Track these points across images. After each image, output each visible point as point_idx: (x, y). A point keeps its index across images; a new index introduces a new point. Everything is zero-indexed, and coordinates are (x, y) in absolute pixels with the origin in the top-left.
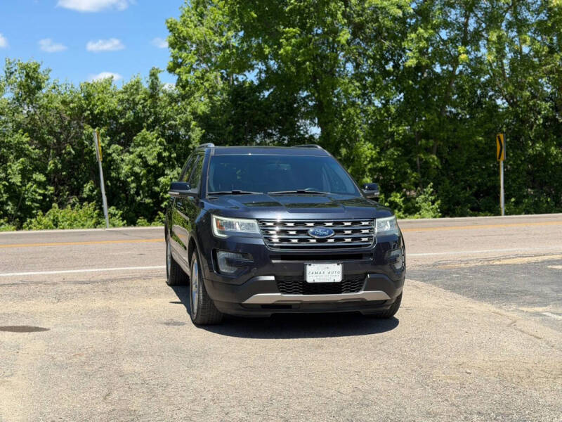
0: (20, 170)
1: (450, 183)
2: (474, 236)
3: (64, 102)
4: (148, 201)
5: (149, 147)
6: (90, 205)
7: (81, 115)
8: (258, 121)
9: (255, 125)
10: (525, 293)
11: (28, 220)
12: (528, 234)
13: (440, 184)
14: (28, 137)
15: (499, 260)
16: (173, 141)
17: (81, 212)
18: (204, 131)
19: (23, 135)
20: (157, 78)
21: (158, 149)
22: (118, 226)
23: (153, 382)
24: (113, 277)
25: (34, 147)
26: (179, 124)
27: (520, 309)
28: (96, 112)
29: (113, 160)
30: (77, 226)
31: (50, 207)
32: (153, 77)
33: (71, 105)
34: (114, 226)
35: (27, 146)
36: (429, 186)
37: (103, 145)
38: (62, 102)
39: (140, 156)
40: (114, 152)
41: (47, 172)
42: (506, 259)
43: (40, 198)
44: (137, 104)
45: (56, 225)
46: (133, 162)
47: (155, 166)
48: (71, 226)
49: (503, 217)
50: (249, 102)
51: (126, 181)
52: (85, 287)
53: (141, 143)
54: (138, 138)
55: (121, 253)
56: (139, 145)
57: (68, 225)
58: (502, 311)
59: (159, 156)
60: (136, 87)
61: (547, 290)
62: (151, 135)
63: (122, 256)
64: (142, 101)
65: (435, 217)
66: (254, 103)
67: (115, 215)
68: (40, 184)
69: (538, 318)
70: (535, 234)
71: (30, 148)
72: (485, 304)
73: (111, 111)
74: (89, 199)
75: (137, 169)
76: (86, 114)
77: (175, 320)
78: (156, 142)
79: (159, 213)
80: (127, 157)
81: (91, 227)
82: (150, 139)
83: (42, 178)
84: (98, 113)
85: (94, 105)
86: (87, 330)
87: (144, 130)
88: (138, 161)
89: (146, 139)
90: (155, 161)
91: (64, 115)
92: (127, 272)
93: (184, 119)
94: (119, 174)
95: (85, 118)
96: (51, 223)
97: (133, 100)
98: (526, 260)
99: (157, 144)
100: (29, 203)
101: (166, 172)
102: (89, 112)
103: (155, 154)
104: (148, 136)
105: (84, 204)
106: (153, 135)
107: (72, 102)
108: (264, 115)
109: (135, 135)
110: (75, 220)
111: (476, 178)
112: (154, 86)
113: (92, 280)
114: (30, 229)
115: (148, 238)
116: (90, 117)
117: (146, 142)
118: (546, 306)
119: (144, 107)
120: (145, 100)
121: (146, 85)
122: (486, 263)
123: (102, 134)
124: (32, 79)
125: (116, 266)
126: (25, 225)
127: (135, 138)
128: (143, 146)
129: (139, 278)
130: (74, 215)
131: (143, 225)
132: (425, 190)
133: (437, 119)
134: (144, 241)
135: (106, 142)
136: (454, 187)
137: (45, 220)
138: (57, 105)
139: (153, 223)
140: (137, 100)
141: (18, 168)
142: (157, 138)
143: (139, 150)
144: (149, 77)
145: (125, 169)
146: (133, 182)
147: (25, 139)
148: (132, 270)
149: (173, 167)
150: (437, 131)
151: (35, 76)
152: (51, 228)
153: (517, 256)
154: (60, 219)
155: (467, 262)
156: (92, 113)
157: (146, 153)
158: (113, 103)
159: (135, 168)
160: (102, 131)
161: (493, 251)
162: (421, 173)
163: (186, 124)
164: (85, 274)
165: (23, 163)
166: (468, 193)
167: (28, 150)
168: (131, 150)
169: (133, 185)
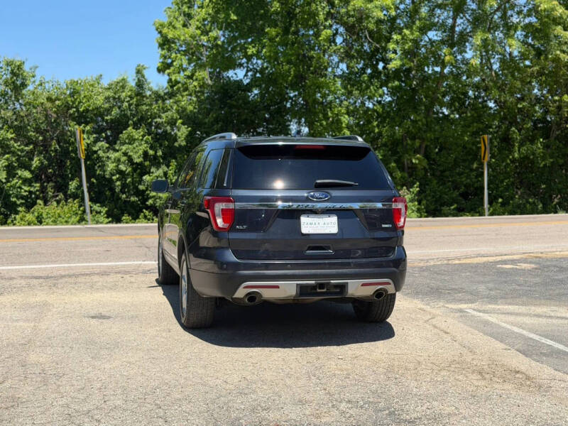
0: (5, 166)
1: (437, 183)
2: (444, 236)
3: (49, 99)
4: (133, 199)
5: (135, 145)
6: (75, 202)
7: (67, 112)
8: (246, 119)
9: (242, 124)
10: (460, 290)
11: (13, 217)
12: (497, 234)
13: (428, 185)
14: (12, 134)
15: (459, 259)
16: (159, 139)
17: (66, 209)
18: (190, 129)
19: (8, 131)
20: (143, 76)
21: (144, 146)
22: (101, 223)
23: (50, 372)
24: (72, 272)
25: (19, 143)
26: (165, 122)
27: (447, 306)
28: (81, 110)
29: (99, 158)
30: (62, 222)
31: (34, 204)
32: (139, 76)
33: (57, 102)
34: (97, 222)
35: (12, 142)
36: (415, 186)
37: (89, 142)
38: (47, 99)
39: (125, 154)
40: (100, 149)
41: (33, 169)
42: (466, 258)
43: (25, 194)
44: (123, 102)
45: (41, 222)
46: (119, 160)
47: (141, 164)
48: (55, 222)
49: (486, 217)
50: (236, 100)
51: (111, 178)
52: (35, 282)
53: (127, 141)
54: (124, 136)
55: (87, 250)
56: (124, 144)
57: (52, 221)
58: (428, 308)
59: (145, 154)
60: (122, 84)
61: (482, 288)
62: (137, 134)
63: (88, 252)
64: (128, 99)
65: (421, 217)
66: (241, 102)
67: (100, 212)
68: (25, 181)
69: (458, 314)
70: (505, 235)
71: (15, 145)
72: (416, 301)
73: (97, 108)
74: (75, 196)
75: (122, 167)
76: (71, 111)
77: (103, 314)
78: (142, 140)
79: (144, 211)
80: (113, 155)
81: (75, 224)
82: (136, 137)
83: (27, 174)
84: (83, 111)
85: (80, 102)
86: (12, 322)
87: (130, 128)
88: (124, 159)
89: (132, 137)
90: (141, 159)
91: (50, 112)
92: (88, 268)
93: (169, 117)
94: (104, 171)
95: (71, 115)
96: (34, 219)
97: (119, 98)
98: (485, 259)
99: (143, 142)
100: (14, 199)
101: (152, 170)
102: (75, 109)
103: (141, 152)
104: (134, 134)
105: (69, 201)
106: (139, 133)
107: (57, 99)
108: (251, 115)
109: (122, 133)
110: (60, 217)
111: (464, 179)
112: (140, 84)
113: (50, 275)
114: (14, 225)
115: (122, 235)
116: (76, 114)
117: (131, 140)
118: (472, 303)
119: (130, 105)
120: (131, 97)
121: (132, 83)
122: (446, 262)
123: (87, 131)
124: (17, 76)
125: (79, 262)
126: (9, 221)
127: (121, 135)
128: (130, 144)
129: (98, 274)
130: (59, 211)
131: (127, 223)
132: (411, 190)
133: (424, 120)
134: (116, 238)
135: (92, 139)
136: (441, 187)
137: (29, 217)
138: (42, 101)
139: (137, 220)
140: (122, 97)
141: (4, 165)
142: (143, 136)
143: (124, 148)
144: (135, 75)
145: (111, 166)
146: (118, 179)
147: (10, 136)
148: (93, 266)
149: (158, 166)
150: (425, 132)
151: (20, 73)
152: (35, 224)
153: (479, 255)
154: (44, 216)
155: (427, 261)
156: (78, 111)
157: (132, 151)
158: (99, 101)
159: (120, 166)
160: (88, 128)
161: (456, 250)
162: (408, 173)
163: (172, 123)
164: (45, 269)
165: (7, 159)
166: (456, 194)
167: (14, 147)
168: (117, 148)
169: (118, 183)
